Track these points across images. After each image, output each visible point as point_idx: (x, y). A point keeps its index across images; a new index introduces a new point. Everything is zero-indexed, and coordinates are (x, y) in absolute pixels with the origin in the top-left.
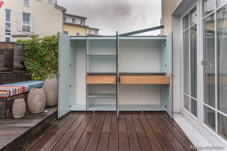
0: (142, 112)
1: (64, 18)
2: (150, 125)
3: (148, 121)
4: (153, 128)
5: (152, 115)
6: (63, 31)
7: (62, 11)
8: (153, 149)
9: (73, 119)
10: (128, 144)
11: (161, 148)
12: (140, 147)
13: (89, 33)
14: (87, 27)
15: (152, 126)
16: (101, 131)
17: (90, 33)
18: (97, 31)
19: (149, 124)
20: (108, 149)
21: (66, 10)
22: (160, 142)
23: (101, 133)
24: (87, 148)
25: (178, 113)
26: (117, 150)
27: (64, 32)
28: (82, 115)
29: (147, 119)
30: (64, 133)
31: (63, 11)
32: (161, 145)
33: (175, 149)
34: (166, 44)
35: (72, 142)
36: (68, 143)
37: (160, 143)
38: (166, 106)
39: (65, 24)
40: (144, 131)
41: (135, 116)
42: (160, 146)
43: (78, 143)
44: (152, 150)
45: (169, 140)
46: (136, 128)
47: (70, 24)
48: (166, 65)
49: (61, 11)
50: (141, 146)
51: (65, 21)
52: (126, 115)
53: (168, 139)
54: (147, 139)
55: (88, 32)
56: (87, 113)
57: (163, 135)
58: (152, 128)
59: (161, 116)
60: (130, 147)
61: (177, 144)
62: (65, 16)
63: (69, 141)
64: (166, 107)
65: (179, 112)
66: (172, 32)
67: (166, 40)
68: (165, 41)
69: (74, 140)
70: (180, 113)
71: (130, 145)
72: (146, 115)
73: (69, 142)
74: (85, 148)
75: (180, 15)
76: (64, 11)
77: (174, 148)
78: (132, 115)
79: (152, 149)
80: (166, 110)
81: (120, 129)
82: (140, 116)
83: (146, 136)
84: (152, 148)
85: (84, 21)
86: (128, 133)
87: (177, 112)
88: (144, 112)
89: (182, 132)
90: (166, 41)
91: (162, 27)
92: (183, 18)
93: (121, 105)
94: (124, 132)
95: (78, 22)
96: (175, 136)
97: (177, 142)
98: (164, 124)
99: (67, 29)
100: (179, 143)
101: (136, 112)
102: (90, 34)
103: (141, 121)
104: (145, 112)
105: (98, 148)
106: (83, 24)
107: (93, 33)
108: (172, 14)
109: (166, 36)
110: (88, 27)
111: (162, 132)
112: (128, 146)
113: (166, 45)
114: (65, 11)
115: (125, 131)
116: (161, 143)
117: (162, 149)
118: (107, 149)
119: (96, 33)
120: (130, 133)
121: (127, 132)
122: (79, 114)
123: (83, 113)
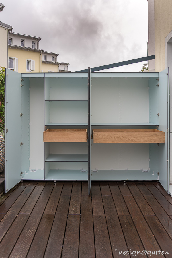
0: (124, 182)
2: (137, 203)
3: (134, 197)
4: (142, 209)
5: (138, 187)
6: (8, 58)
7: (7, 30)
8: (143, 244)
9: (26, 193)
10: (108, 236)
11: (156, 242)
12: (125, 241)
13: (43, 60)
14: (41, 51)
15: (140, 205)
16: (68, 213)
17: (45, 59)
18: (55, 57)
19: (136, 201)
20: (79, 244)
21: (12, 28)
22: (154, 232)
26: (92, 246)
28: (39, 186)
29: (131, 193)
30: (15, 217)
32: (154, 236)
36: (22, 234)
37: (153, 233)
38: (158, 174)
39: (10, 47)
40: (130, 214)
41: (114, 188)
42: (154, 239)
43: (36, 233)
44: (142, 245)
45: (165, 229)
46: (118, 209)
50: (127, 239)
52: (101, 187)
53: (165, 228)
54: (134, 228)
55: (42, 59)
56: (45, 183)
57: (157, 221)
58: (140, 208)
59: (152, 188)
60: (111, 241)
63: (23, 231)
68: (157, 79)
69: (30, 228)
71: (111, 238)
72: (130, 188)
74: (46, 243)
78: (111, 187)
79: (142, 244)
80: (157, 179)
81: (94, 210)
82: (121, 187)
83: (132, 222)
84: (143, 242)
85: (37, 42)
86: (107, 217)
88: (127, 181)
94: (100, 216)
95: (28, 44)
98: (157, 202)
99: (13, 54)
101: (116, 183)
102: (45, 62)
103: (123, 198)
104: (129, 183)
105: (65, 242)
106: (35, 48)
107: (49, 59)
109: (158, 73)
110: (42, 52)
111: (156, 215)
112: (108, 239)
114: (11, 30)
115: (101, 213)
116: (155, 235)
117: (157, 244)
118: (78, 245)
119: (54, 59)
120: (109, 218)
121: (104, 216)
122: (34, 184)
123: (40, 183)
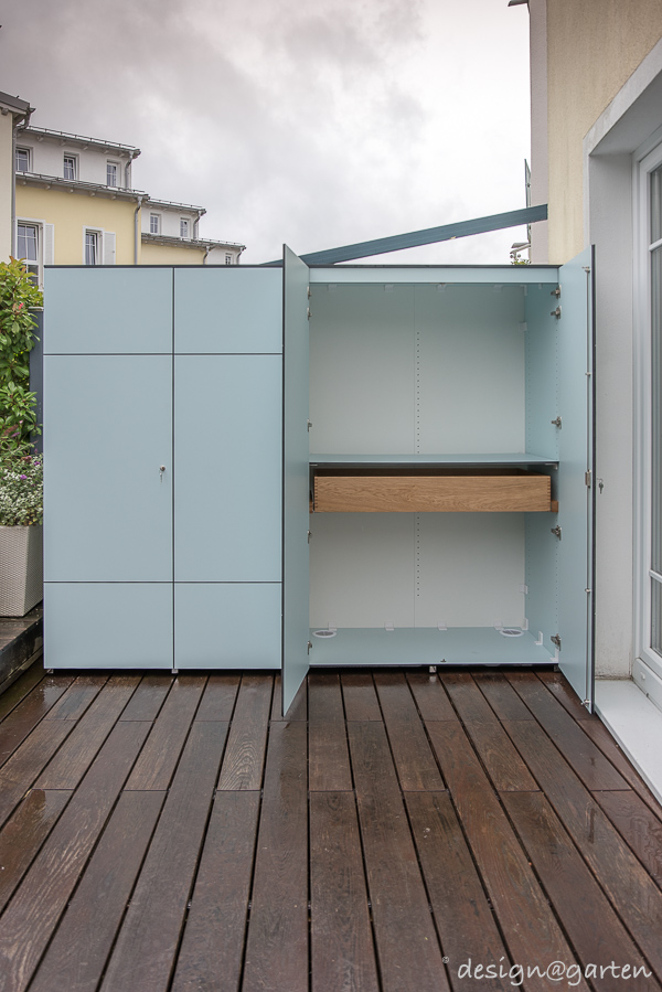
0: (432, 670)
1: (20, 152)
2: (474, 747)
3: (464, 727)
4: (491, 770)
5: (484, 688)
6: (13, 222)
7: (10, 117)
8: (491, 894)
9: (64, 714)
10: (361, 868)
11: (537, 887)
12: (423, 887)
13: (149, 232)
14: (140, 199)
15: (486, 756)
16: (216, 786)
17: (154, 228)
18: (193, 220)
19: (471, 741)
20: (250, 898)
21: (30, 111)
22: (530, 853)
23: (213, 801)
24: (136, 891)
25: (619, 679)
26: (298, 904)
27: (22, 224)
28: (115, 690)
29: (456, 711)
30: (16, 802)
31: (17, 118)
32: (533, 867)
33: (610, 894)
34: (558, 309)
35: (59, 855)
36: (36, 864)
37: (527, 855)
38: (557, 641)
39: (23, 183)
40: (446, 787)
41: (394, 694)
42: (532, 875)
43: (92, 860)
44: (486, 901)
45: (575, 838)
46: (402, 768)
47: (51, 185)
48: (558, 423)
49: (4, 114)
50: (429, 877)
51: (24, 168)
52: (345, 689)
53: (572, 834)
54: (459, 838)
55: (145, 226)
56: (138, 679)
57: (544, 811)
58: (483, 766)
59: (534, 692)
60: (370, 885)
61: (620, 860)
62: (25, 144)
63: (42, 854)
64: (558, 643)
65: (625, 669)
66: (593, 247)
67: (558, 288)
68: (554, 291)
69: (71, 843)
70: (631, 678)
71: (370, 875)
72: (451, 691)
73: (39, 858)
74: (127, 895)
75: (631, 154)
76: (20, 115)
77: (606, 887)
78: (380, 689)
79: (487, 896)
80: (554, 660)
81: (315, 773)
82: (419, 691)
83: (455, 819)
84: (488, 886)
85: (124, 164)
86: (359, 799)
87: (616, 671)
88: (443, 669)
89: (647, 787)
90: (558, 295)
91: (535, 214)
92: (652, 175)
93: (321, 634)
94: (336, 796)
95: (92, 172)
96: (607, 811)
97: (622, 847)
98: (550, 742)
99: (36, 207)
100: (632, 859)
101: (401, 675)
102: (155, 238)
103: (425, 728)
104: (447, 671)
105: (196, 893)
106: (118, 185)
107: (170, 227)
108: (590, 151)
109: (558, 267)
110: (143, 200)
111: (541, 790)
112: (362, 877)
113: (558, 316)
114: (27, 117)
115: (340, 784)
116: (534, 861)
117: (540, 894)
118: (246, 901)
119: (189, 228)
120: (369, 801)
121: (352, 794)
122: (95, 684)
123: (118, 679)
